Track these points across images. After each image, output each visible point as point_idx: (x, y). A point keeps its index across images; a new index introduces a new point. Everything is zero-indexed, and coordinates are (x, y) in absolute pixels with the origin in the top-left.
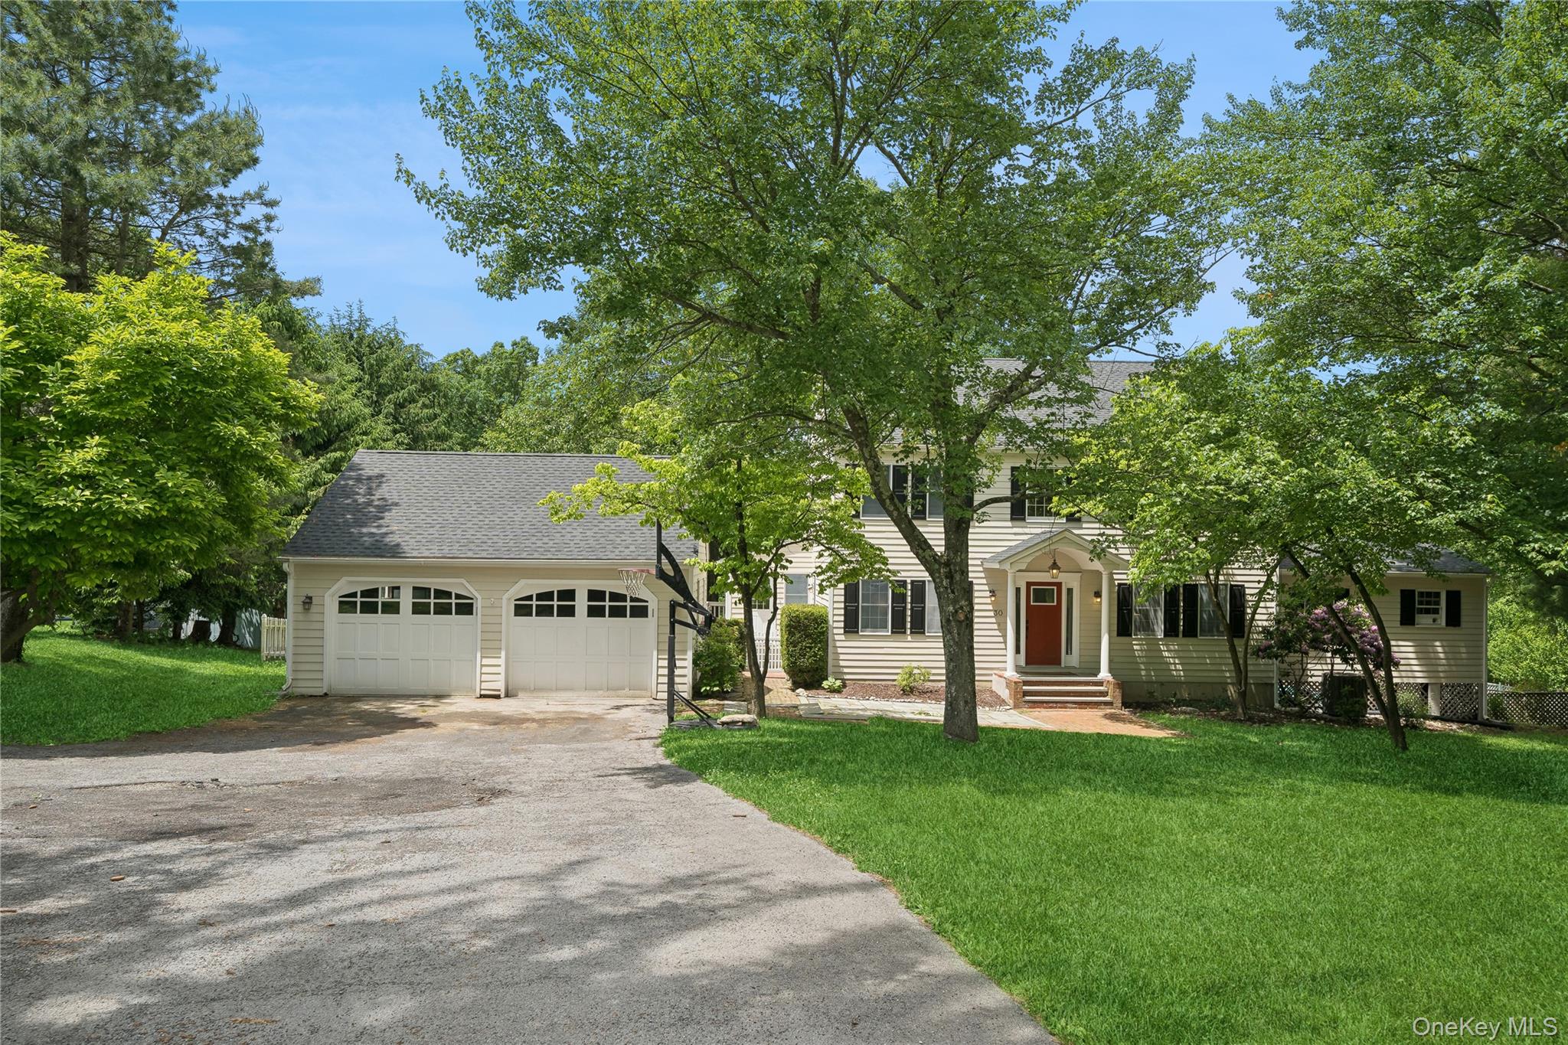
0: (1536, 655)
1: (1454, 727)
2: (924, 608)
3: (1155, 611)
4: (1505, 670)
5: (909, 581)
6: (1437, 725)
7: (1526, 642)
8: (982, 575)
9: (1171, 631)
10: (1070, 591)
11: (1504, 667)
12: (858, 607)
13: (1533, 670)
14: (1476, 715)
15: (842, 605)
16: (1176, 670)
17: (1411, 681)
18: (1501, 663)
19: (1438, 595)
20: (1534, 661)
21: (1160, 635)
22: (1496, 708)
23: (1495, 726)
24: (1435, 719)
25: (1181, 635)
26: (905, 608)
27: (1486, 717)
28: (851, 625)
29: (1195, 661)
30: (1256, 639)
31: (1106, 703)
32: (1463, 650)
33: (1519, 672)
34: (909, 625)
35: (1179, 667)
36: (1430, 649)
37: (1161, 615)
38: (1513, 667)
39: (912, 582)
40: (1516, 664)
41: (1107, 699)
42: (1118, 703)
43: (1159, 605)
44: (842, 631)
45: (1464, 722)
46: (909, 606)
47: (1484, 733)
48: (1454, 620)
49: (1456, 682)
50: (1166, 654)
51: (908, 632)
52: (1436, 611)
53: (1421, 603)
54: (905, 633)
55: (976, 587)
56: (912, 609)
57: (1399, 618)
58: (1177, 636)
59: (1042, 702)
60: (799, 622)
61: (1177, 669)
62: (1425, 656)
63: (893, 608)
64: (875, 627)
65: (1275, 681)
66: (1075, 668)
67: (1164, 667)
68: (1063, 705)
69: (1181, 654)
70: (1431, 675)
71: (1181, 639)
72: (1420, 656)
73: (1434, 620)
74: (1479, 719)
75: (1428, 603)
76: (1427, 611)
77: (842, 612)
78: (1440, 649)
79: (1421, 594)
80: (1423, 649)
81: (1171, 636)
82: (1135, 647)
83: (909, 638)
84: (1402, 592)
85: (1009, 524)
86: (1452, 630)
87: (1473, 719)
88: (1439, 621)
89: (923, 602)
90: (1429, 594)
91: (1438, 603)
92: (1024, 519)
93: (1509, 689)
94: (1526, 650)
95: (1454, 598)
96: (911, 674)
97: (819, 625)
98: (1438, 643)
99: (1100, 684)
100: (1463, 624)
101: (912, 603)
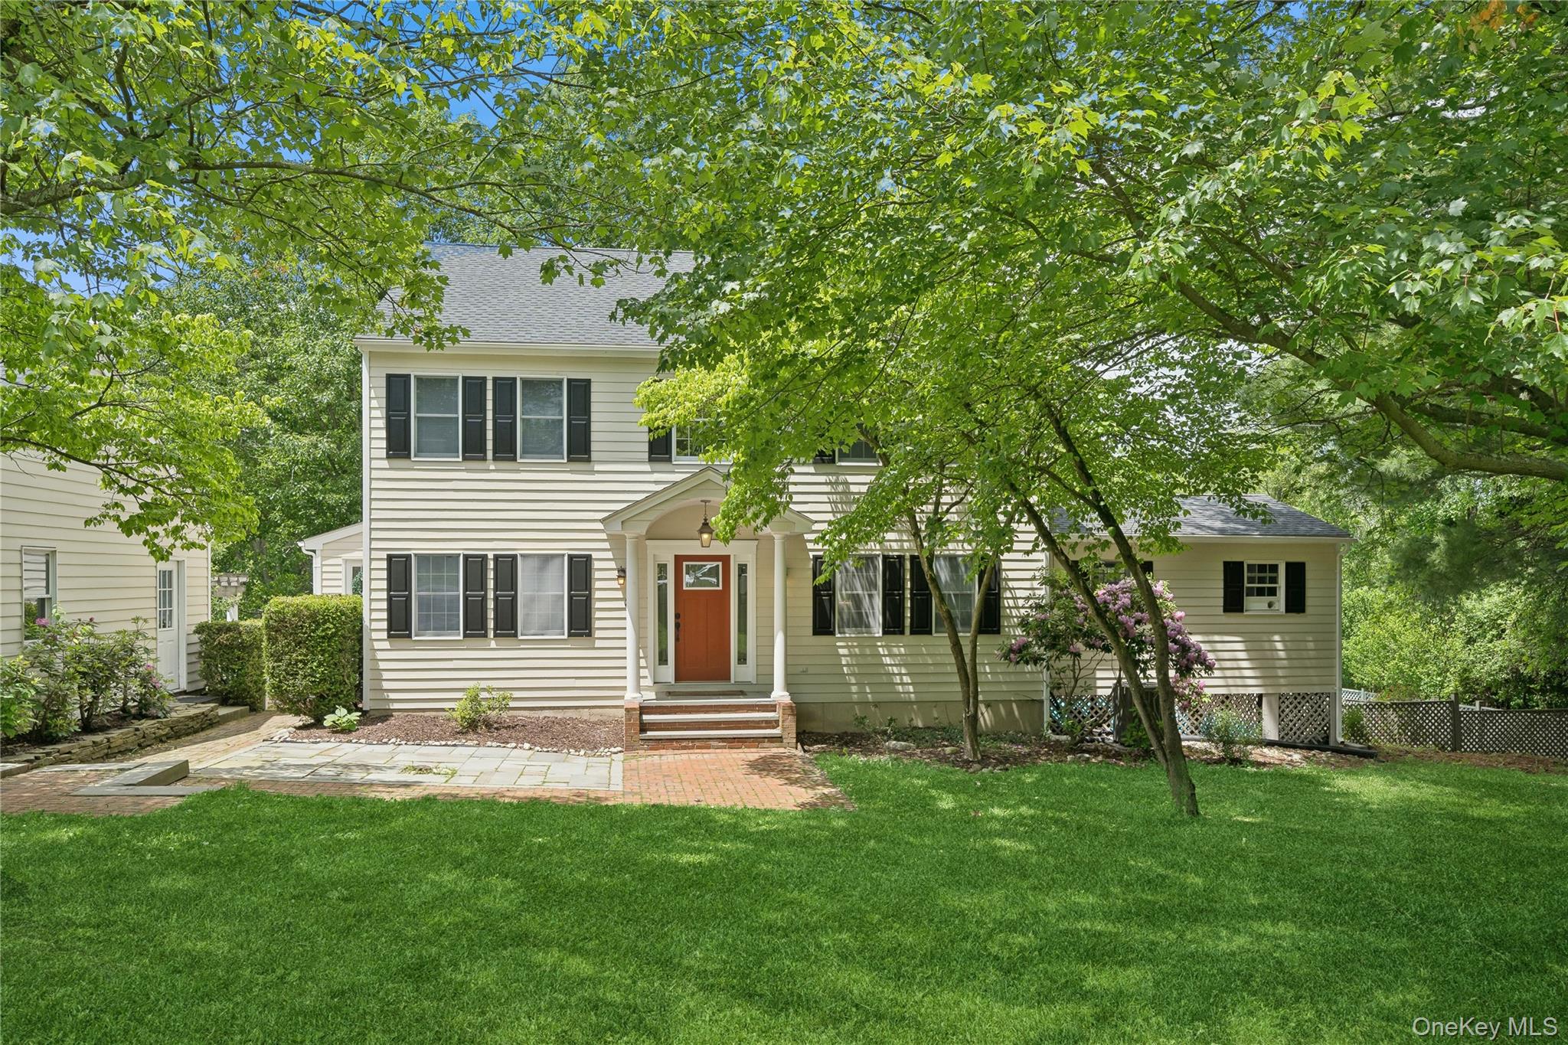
0: (1406, 652)
1: (1296, 756)
2: (514, 598)
3: (871, 596)
4: (1367, 673)
5: (491, 555)
6: (1273, 754)
7: (1394, 637)
8: (607, 545)
9: (893, 625)
10: (742, 569)
11: (1368, 669)
12: (409, 598)
13: (1402, 672)
14: (1328, 737)
15: (384, 595)
16: (902, 684)
17: (1241, 691)
18: (1363, 664)
19: (1274, 568)
20: (1403, 659)
21: (878, 631)
22: (1355, 728)
23: (1354, 753)
24: (1271, 744)
25: (907, 631)
26: (484, 598)
27: (1340, 739)
28: (399, 625)
29: (931, 669)
30: (1015, 634)
31: (772, 739)
32: (1311, 645)
33: (1386, 674)
34: (491, 624)
35: (906, 679)
36: (1267, 646)
37: (878, 602)
38: (1378, 669)
39: (496, 558)
40: (1382, 665)
41: (777, 731)
42: (791, 737)
43: (875, 587)
44: (384, 635)
45: (1310, 748)
46: (491, 595)
47: (1337, 767)
48: (1296, 603)
49: (1303, 690)
50: (887, 660)
51: (491, 634)
52: (1272, 592)
53: (1251, 580)
54: (485, 636)
55: (596, 565)
56: (496, 598)
57: (1221, 602)
58: (902, 633)
59: (671, 740)
60: (283, 621)
61: (905, 686)
62: (1261, 657)
63: (466, 598)
64: (439, 628)
65: (1045, 696)
66: (749, 683)
67: (885, 679)
68: (704, 743)
69: (910, 660)
70: (1268, 682)
71: (908, 637)
72: (1254, 655)
73: (1270, 605)
74: (1332, 743)
75: (1261, 580)
76: (1260, 592)
77: (384, 605)
78: (1279, 646)
79: (1251, 567)
80: (1256, 646)
81: (894, 633)
82: (842, 651)
83: (493, 644)
84: (1226, 564)
85: (647, 467)
86: (1295, 618)
87: (1323, 744)
88: (1276, 607)
89: (513, 586)
90: (1262, 568)
91: (1274, 580)
92: (669, 460)
93: (1373, 698)
94: (1393, 646)
95: (1296, 572)
96: (475, 699)
97: (318, 625)
98: (1277, 638)
99: (772, 708)
100: (1308, 610)
101: (496, 589)
